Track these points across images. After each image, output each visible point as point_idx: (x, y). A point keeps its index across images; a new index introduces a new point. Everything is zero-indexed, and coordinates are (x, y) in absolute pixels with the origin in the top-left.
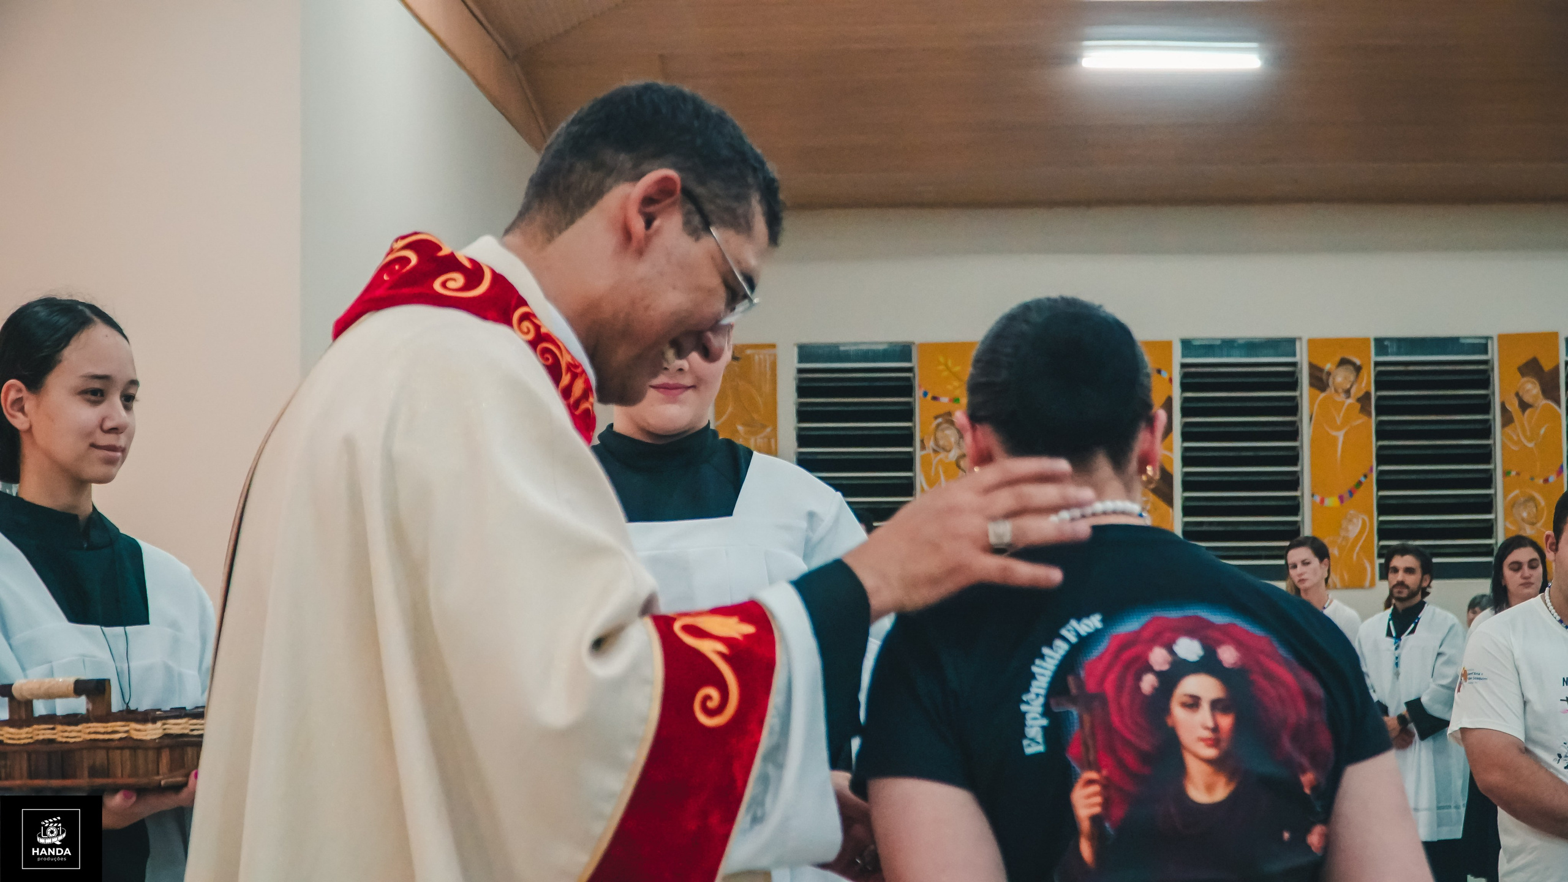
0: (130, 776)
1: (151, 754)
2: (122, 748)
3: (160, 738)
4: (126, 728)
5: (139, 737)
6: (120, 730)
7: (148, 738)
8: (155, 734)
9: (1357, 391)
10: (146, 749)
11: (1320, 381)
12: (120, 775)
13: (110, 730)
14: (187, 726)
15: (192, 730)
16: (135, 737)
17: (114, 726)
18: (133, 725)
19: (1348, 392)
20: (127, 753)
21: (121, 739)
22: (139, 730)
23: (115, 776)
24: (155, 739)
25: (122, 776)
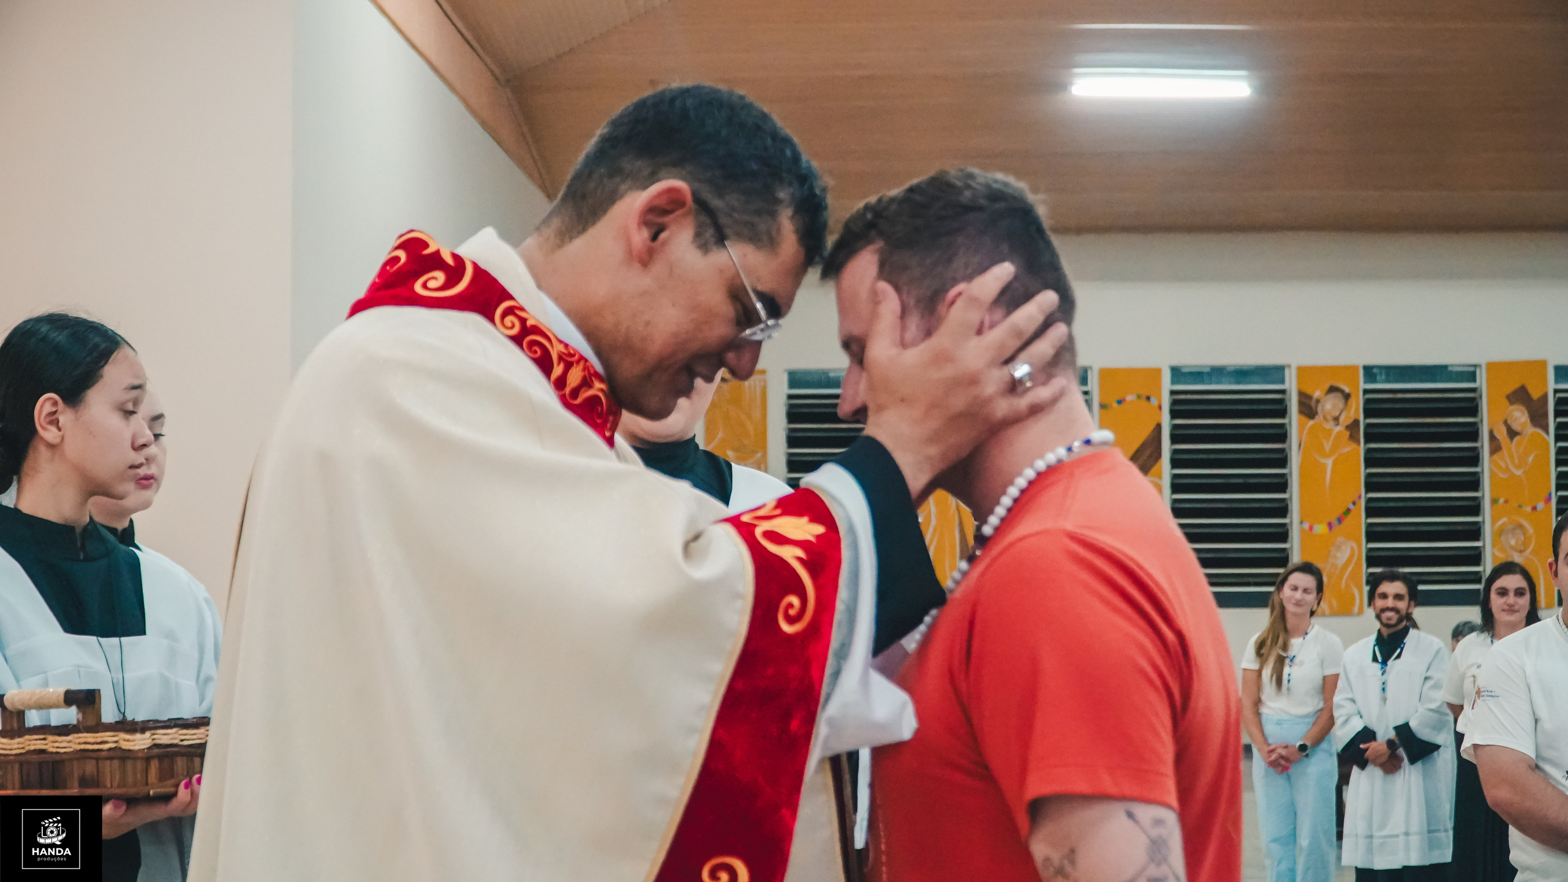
0: (119, 786)
1: (140, 765)
2: (111, 759)
3: (148, 748)
4: (115, 739)
5: (127, 748)
6: (110, 740)
7: (137, 748)
8: (144, 744)
9: (1346, 419)
10: (135, 759)
11: (1308, 409)
12: (109, 785)
13: (99, 740)
14: (176, 736)
15: (182, 740)
16: (124, 747)
17: (104, 736)
18: (123, 735)
19: (1336, 419)
20: (116, 763)
21: (110, 749)
22: (128, 740)
23: (105, 787)
24: (144, 749)
25: (112, 786)
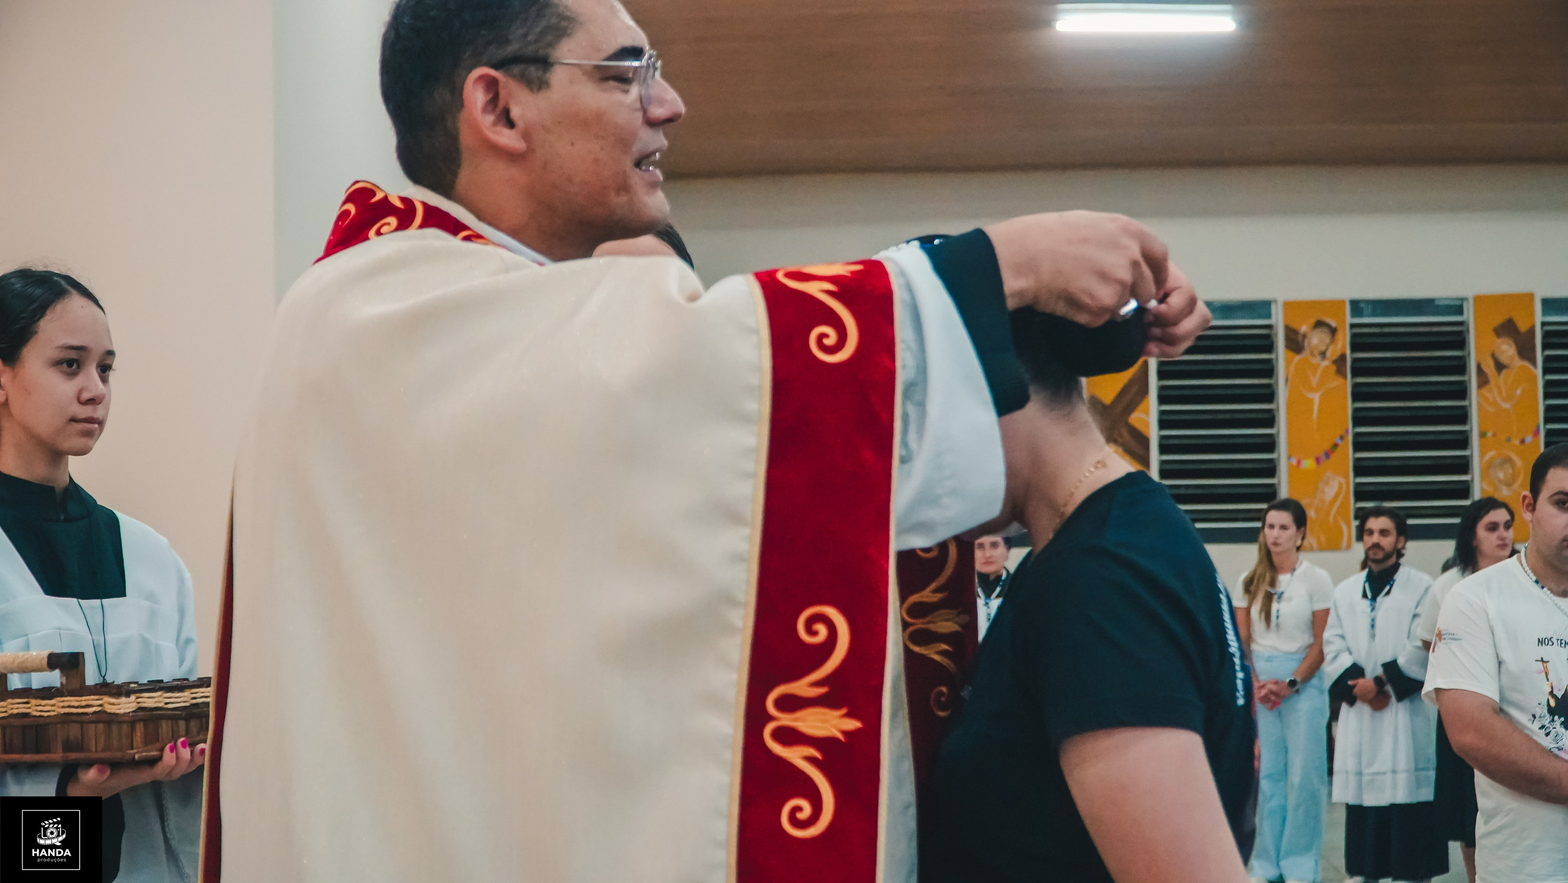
0: (103, 751)
1: (125, 728)
2: (96, 722)
3: (133, 712)
4: (100, 702)
5: (112, 711)
6: (93, 704)
7: (122, 711)
8: (129, 708)
9: (1332, 354)
10: (120, 723)
11: (1295, 344)
12: (94, 749)
13: (84, 703)
14: (161, 699)
16: (108, 711)
17: (88, 700)
18: (107, 699)
19: (1323, 355)
20: (101, 726)
21: (95, 713)
22: (113, 704)
23: (89, 751)
24: (129, 713)
25: (96, 751)
